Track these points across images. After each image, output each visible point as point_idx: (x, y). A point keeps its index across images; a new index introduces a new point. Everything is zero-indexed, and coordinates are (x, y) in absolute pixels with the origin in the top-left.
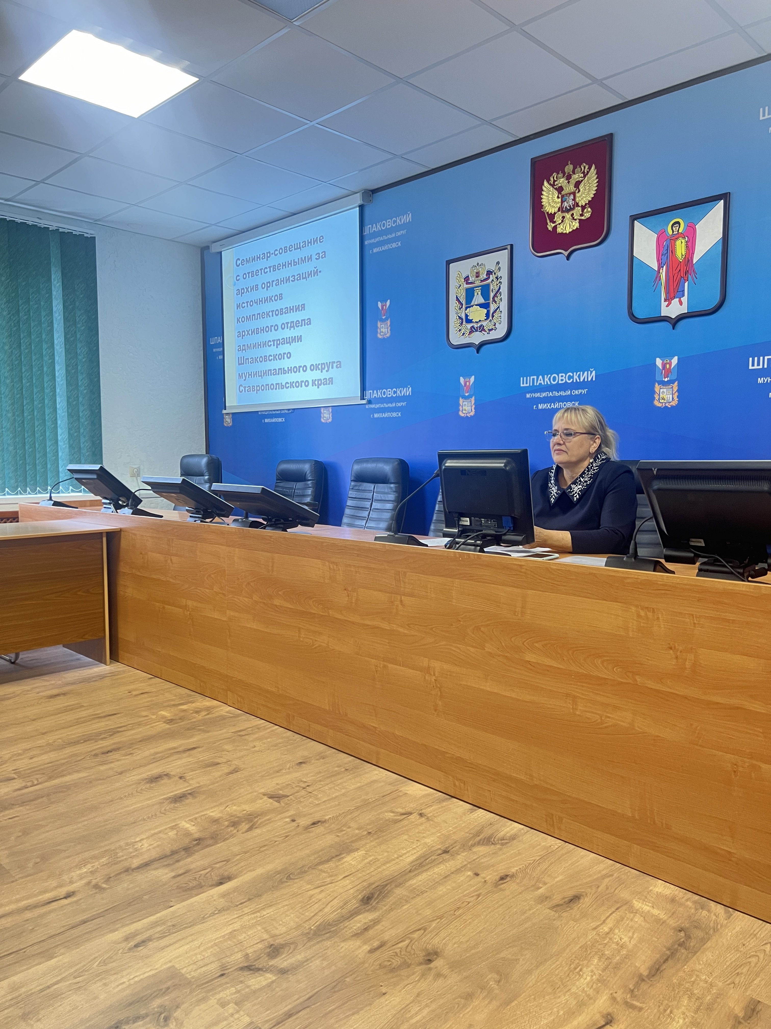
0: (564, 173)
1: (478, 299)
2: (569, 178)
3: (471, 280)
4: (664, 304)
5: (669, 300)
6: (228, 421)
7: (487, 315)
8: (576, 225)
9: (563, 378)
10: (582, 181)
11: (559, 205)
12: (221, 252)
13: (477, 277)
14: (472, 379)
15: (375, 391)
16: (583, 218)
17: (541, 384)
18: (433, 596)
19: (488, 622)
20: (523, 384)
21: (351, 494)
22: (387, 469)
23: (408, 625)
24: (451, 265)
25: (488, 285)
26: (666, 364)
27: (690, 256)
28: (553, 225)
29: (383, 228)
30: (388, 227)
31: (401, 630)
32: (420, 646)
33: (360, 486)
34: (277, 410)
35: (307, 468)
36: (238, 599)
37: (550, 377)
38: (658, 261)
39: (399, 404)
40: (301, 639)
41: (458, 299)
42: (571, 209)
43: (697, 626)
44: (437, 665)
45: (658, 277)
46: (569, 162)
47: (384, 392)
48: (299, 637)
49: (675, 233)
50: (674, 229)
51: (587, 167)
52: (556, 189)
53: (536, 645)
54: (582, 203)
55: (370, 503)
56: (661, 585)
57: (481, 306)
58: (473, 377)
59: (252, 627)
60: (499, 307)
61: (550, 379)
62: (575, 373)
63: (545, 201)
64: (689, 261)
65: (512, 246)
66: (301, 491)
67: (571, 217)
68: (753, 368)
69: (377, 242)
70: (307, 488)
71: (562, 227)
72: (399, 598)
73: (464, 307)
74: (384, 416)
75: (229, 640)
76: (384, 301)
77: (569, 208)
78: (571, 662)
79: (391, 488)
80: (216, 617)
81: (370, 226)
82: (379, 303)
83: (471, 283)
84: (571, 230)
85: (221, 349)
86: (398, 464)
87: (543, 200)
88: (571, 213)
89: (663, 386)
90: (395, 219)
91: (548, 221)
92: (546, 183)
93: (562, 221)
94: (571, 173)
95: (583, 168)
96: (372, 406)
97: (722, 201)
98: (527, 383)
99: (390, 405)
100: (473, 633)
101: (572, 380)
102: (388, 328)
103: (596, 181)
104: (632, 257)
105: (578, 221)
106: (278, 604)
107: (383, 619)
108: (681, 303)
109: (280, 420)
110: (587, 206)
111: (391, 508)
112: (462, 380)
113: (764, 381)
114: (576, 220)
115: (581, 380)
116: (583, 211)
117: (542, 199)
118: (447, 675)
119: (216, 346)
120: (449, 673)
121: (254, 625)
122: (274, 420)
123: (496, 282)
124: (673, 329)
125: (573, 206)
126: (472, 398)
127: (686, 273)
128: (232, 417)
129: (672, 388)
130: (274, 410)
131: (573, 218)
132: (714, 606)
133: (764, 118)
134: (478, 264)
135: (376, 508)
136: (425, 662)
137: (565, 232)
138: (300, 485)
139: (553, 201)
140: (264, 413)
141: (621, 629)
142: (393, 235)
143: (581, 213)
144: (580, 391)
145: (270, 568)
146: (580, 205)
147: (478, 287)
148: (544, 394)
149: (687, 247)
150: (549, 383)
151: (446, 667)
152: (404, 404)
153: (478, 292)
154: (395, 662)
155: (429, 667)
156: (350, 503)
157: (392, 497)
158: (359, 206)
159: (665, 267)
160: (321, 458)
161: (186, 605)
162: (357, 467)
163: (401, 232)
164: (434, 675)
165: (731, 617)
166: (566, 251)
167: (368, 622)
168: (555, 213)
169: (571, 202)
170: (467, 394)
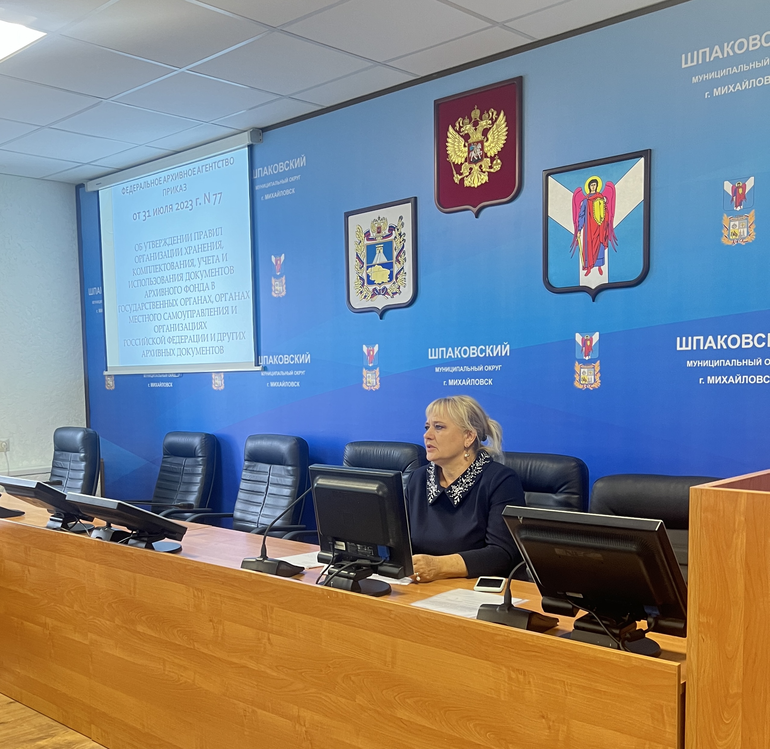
0: (471, 120)
1: (381, 258)
2: (476, 124)
3: (372, 235)
4: (582, 273)
5: (588, 268)
6: (110, 384)
7: (391, 276)
8: (485, 178)
9: (475, 351)
10: (490, 128)
11: (466, 155)
12: (98, 191)
13: (379, 232)
14: (376, 348)
15: (271, 357)
16: (492, 170)
17: (450, 357)
18: (301, 636)
19: (358, 671)
20: (431, 356)
21: (245, 475)
22: (284, 447)
23: (276, 667)
24: (350, 218)
25: (391, 243)
26: (587, 340)
27: (610, 219)
28: (460, 177)
29: (275, 172)
30: (280, 171)
31: (269, 671)
32: (289, 691)
33: (254, 466)
34: (164, 374)
35: (196, 441)
36: (100, 621)
37: (460, 350)
38: (575, 223)
39: (298, 373)
40: (166, 673)
41: (358, 257)
42: (479, 160)
43: (568, 694)
44: (307, 714)
45: (575, 242)
46: (476, 107)
47: (281, 358)
48: (164, 670)
49: (592, 192)
50: (591, 187)
51: (495, 113)
52: (462, 136)
53: (407, 700)
54: (491, 153)
55: (265, 487)
56: (531, 646)
57: (384, 265)
58: (377, 345)
59: (115, 654)
60: (403, 268)
61: (460, 352)
62: (487, 347)
63: (450, 150)
64: (608, 225)
65: (416, 198)
66: (190, 469)
67: (479, 170)
68: (681, 349)
69: (269, 187)
70: (197, 465)
71: (469, 180)
72: (266, 635)
73: (365, 266)
74: (281, 385)
75: (91, 667)
76: (278, 255)
77: (476, 159)
78: (443, 723)
79: (288, 471)
80: (76, 639)
81: (261, 169)
82: (273, 257)
83: (372, 239)
84: (479, 184)
85: (101, 301)
86: (295, 444)
87: (448, 149)
88: (479, 164)
89: (584, 365)
90: (288, 162)
91: (455, 173)
92: (451, 129)
93: (470, 173)
94: (478, 119)
95: (491, 114)
96: (269, 374)
97: (643, 159)
98: (435, 356)
99: (287, 373)
100: (343, 682)
101: (484, 354)
102: (283, 286)
103: (505, 129)
104: (546, 217)
105: (487, 173)
106: (141, 631)
107: (251, 657)
108: (601, 272)
109: (167, 385)
110: (497, 157)
111: (288, 494)
112: (365, 349)
113: (693, 364)
114: (484, 172)
115: (495, 355)
116: (492, 163)
117: (447, 146)
118: (317, 726)
119: (95, 297)
120: (319, 725)
121: (118, 653)
122: (160, 385)
123: (399, 240)
124: (593, 301)
125: (482, 156)
126: (376, 369)
127: (606, 238)
128: (114, 380)
129: (594, 368)
130: (161, 374)
131: (482, 171)
132: (585, 674)
133: (686, 66)
134: (379, 218)
135: (272, 492)
136: (294, 710)
137: (473, 186)
138: (190, 461)
139: (459, 150)
140: (149, 376)
141: (492, 691)
142: (287, 180)
143: (490, 165)
144: (494, 367)
145: (132, 589)
146: (489, 155)
147: (380, 244)
148: (455, 369)
149: (606, 209)
150: (459, 356)
151: (317, 717)
152: (303, 372)
153: (380, 250)
154: (264, 708)
155: (299, 716)
156: (243, 485)
157: (289, 481)
158: (248, 146)
159: (582, 230)
160: (212, 431)
161: (46, 623)
162: (251, 445)
163: (295, 177)
164: (305, 725)
165: (603, 688)
166: (475, 207)
167: (235, 660)
168: (462, 164)
169: (479, 153)
170: (371, 365)
